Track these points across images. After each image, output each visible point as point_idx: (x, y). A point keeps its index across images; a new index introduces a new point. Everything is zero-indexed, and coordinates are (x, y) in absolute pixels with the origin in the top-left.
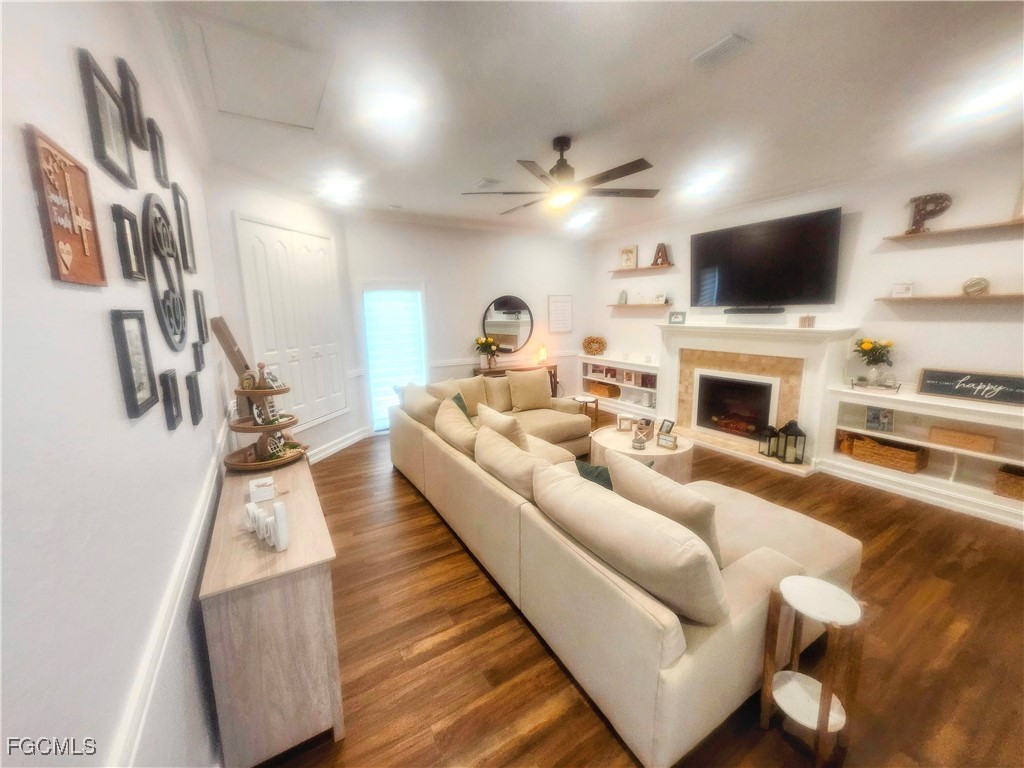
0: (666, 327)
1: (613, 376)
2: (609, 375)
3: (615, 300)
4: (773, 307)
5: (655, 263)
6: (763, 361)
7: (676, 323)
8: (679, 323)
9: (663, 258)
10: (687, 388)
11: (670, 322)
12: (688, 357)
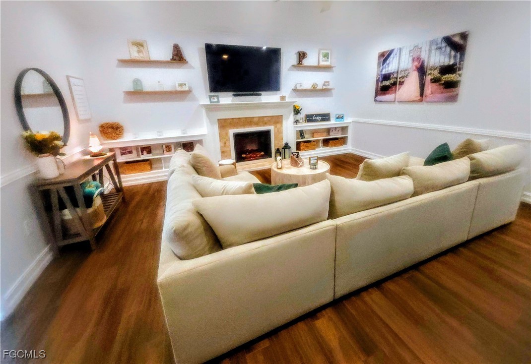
0: (208, 105)
1: (149, 152)
2: (145, 152)
3: (130, 87)
4: (254, 93)
5: (173, 59)
6: (265, 119)
7: (214, 102)
8: (216, 102)
9: (178, 57)
10: (225, 143)
11: (211, 102)
12: (224, 124)
